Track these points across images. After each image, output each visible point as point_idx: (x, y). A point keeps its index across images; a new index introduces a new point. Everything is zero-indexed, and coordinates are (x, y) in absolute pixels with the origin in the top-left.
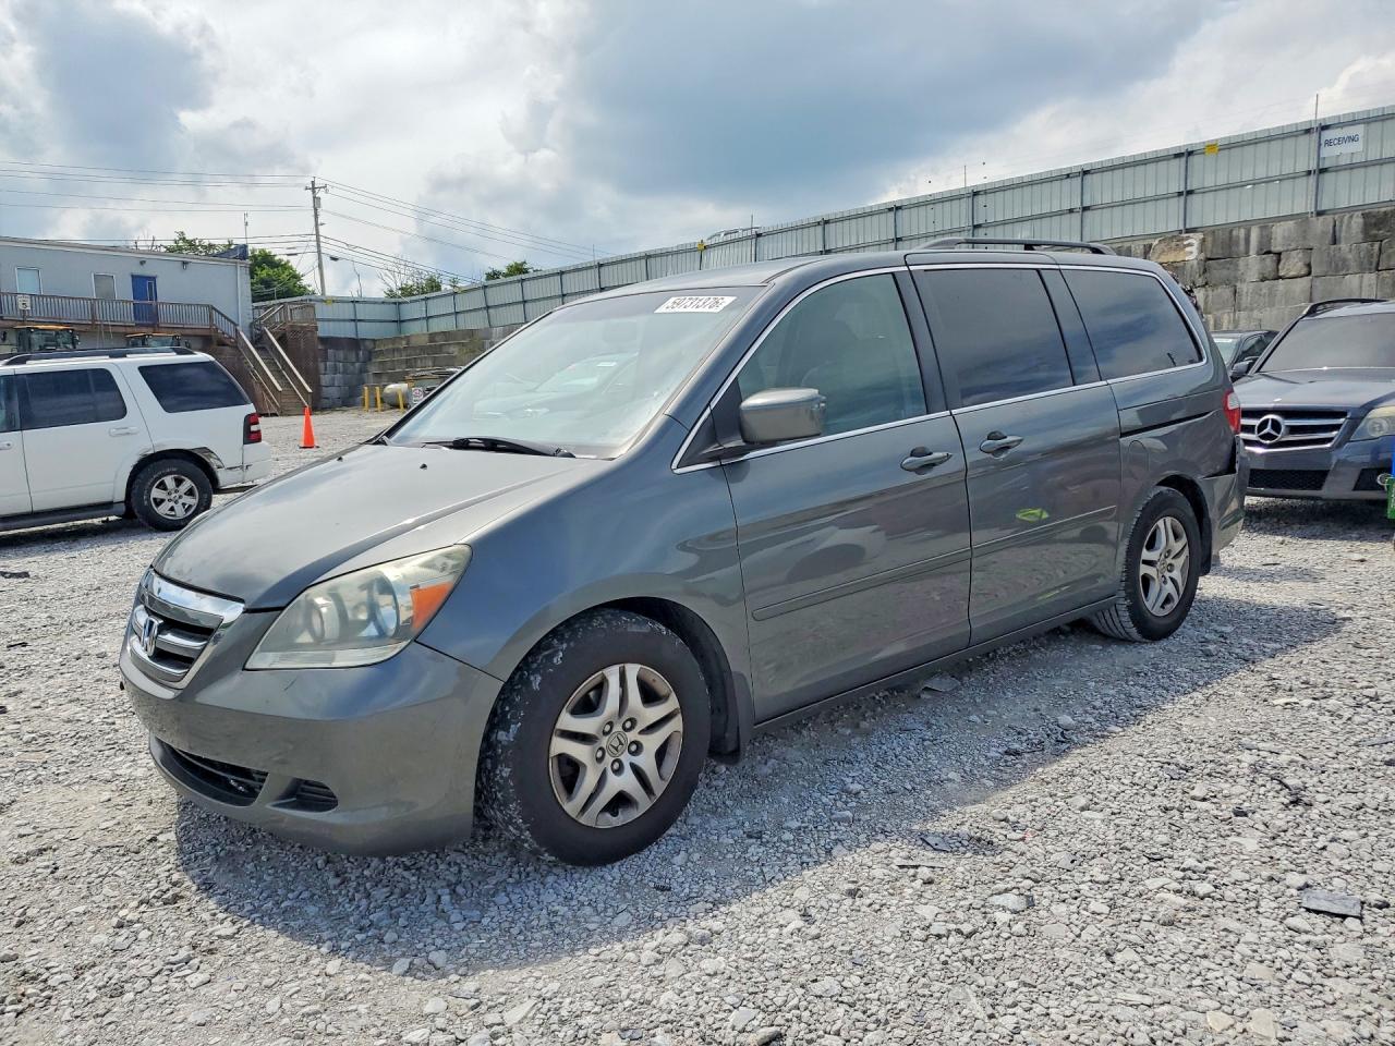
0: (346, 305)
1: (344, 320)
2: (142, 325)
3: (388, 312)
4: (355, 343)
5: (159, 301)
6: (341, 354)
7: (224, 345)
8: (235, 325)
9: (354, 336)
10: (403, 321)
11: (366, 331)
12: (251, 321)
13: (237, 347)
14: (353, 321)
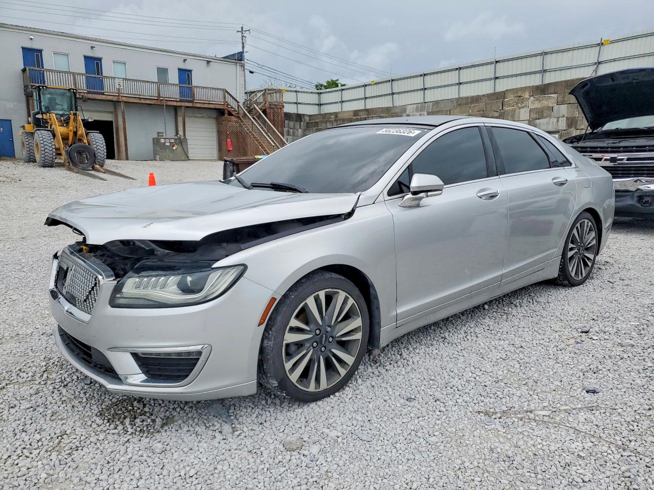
0: (292, 93)
1: (291, 103)
2: (189, 102)
4: (299, 117)
5: (193, 84)
6: (292, 124)
7: (232, 115)
8: (238, 102)
9: (296, 112)
10: (322, 104)
11: (303, 110)
12: (244, 101)
13: (239, 117)
14: (296, 103)
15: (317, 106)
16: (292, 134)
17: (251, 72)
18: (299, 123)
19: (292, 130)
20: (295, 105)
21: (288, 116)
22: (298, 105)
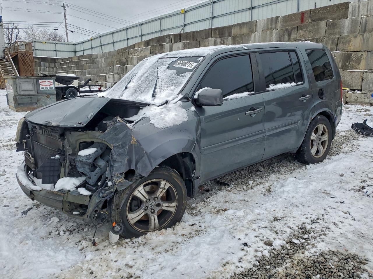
0: (52, 44)
1: (51, 51)
3: (71, 48)
4: (54, 60)
6: (47, 64)
10: (76, 52)
11: (60, 56)
14: (54, 51)
15: (73, 53)
16: (48, 70)
17: (72, 32)
18: (53, 64)
19: (47, 68)
20: (55, 52)
21: (44, 59)
22: (57, 52)
